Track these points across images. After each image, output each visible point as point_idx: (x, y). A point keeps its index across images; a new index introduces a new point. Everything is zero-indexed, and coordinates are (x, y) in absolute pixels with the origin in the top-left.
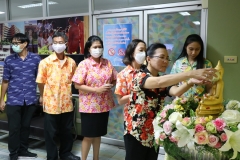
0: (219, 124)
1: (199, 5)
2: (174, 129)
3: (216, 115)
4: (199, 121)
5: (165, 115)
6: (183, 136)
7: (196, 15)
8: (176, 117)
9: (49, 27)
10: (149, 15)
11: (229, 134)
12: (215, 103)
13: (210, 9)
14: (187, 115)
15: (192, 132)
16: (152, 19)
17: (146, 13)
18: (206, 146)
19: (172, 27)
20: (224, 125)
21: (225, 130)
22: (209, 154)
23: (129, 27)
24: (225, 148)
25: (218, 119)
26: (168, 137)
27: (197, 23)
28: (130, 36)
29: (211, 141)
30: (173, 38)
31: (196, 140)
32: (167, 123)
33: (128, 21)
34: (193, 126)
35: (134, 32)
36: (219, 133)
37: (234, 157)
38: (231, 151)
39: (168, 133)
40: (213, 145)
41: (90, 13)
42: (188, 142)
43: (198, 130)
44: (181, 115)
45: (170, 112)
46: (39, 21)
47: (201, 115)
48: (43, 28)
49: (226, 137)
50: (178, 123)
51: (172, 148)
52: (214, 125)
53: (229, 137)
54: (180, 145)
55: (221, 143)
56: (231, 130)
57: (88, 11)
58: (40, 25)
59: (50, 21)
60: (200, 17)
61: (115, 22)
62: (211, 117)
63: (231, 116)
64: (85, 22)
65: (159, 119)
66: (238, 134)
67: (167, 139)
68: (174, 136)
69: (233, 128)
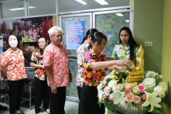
0: (141, 88)
1: (129, 9)
2: (111, 92)
3: (139, 81)
4: (128, 86)
5: (105, 82)
6: (117, 97)
7: (126, 15)
8: (113, 84)
9: (29, 23)
10: (96, 15)
11: (148, 95)
13: (135, 11)
14: (120, 82)
15: (123, 93)
16: (98, 18)
17: (94, 14)
18: (133, 103)
19: (111, 23)
20: (145, 88)
21: (145, 92)
22: (135, 108)
23: (83, 23)
24: (146, 104)
25: (141, 85)
26: (108, 97)
27: (128, 21)
28: (84, 29)
29: (137, 100)
30: (111, 30)
31: (126, 99)
33: (82, 19)
34: (124, 89)
35: (86, 26)
36: (142, 94)
37: (151, 110)
38: (150, 106)
39: (107, 95)
40: (137, 102)
41: (57, 14)
42: (121, 101)
43: (127, 92)
44: (116, 82)
45: (109, 80)
46: (22, 19)
47: (129, 82)
48: (25, 24)
49: (145, 96)
50: (114, 88)
51: (110, 105)
52: (138, 89)
53: (148, 97)
54: (115, 103)
55: (143, 101)
56: (149, 92)
57: (55, 13)
58: (23, 22)
59: (30, 19)
60: (129, 16)
61: (74, 20)
62: (136, 83)
63: (149, 82)
64: (53, 20)
65: (101, 85)
66: (154, 94)
67: (107, 99)
68: (111, 96)
69: (150, 91)
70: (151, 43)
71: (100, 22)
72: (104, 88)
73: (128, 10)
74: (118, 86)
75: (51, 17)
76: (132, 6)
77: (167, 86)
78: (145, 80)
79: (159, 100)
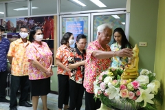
0: (135, 84)
1: (125, 11)
2: (107, 88)
3: (134, 79)
4: (123, 82)
5: (101, 78)
6: (112, 92)
7: (123, 17)
8: (108, 80)
9: (32, 22)
10: (94, 16)
11: (141, 91)
12: (133, 71)
13: (131, 13)
14: (116, 78)
15: (118, 89)
16: (97, 18)
18: (127, 99)
20: (139, 85)
21: (139, 88)
22: (129, 104)
23: (82, 23)
24: (139, 100)
25: (135, 81)
26: (103, 92)
27: (124, 23)
28: (82, 29)
29: (130, 95)
31: (120, 95)
32: (102, 84)
33: (81, 20)
34: (119, 85)
35: (85, 26)
36: (135, 90)
37: (144, 106)
38: (143, 102)
39: (103, 90)
40: (131, 98)
41: (58, 14)
42: (116, 96)
43: (122, 88)
44: (111, 78)
45: (104, 77)
46: (25, 18)
48: (28, 23)
49: (139, 93)
50: (109, 84)
51: (105, 99)
52: (132, 85)
53: (141, 93)
54: (110, 98)
55: (137, 97)
57: (56, 13)
58: (26, 21)
59: (32, 18)
60: (125, 18)
61: (73, 20)
62: (130, 80)
63: (143, 79)
64: (54, 20)
65: (97, 80)
66: (147, 91)
67: (102, 94)
68: (107, 92)
69: (144, 87)
70: (146, 43)
71: (98, 23)
72: (99, 84)
74: (114, 82)
75: (52, 17)
76: (128, 8)
77: (159, 84)
78: (139, 77)
79: (152, 96)
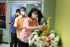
0: (49, 38)
2: (35, 41)
4: (43, 37)
5: (32, 36)
6: (38, 43)
7: (40, 5)
8: (36, 37)
12: (47, 31)
17: (26, 3)
18: (45, 46)
20: (51, 38)
21: (51, 40)
25: (49, 37)
29: (47, 44)
31: (42, 44)
34: (41, 39)
39: (33, 42)
42: (40, 45)
43: (43, 40)
45: (34, 35)
47: (44, 36)
49: (51, 42)
50: (37, 39)
52: (48, 39)
54: (37, 46)
61: (16, 6)
62: (47, 36)
65: (30, 37)
66: (55, 41)
67: (33, 44)
68: (35, 43)
69: (53, 40)
70: (51, 18)
71: (28, 7)
72: (32, 39)
73: (41, 3)
74: (39, 38)
75: (4, 3)
76: (43, 1)
